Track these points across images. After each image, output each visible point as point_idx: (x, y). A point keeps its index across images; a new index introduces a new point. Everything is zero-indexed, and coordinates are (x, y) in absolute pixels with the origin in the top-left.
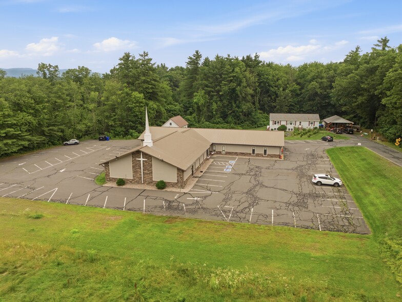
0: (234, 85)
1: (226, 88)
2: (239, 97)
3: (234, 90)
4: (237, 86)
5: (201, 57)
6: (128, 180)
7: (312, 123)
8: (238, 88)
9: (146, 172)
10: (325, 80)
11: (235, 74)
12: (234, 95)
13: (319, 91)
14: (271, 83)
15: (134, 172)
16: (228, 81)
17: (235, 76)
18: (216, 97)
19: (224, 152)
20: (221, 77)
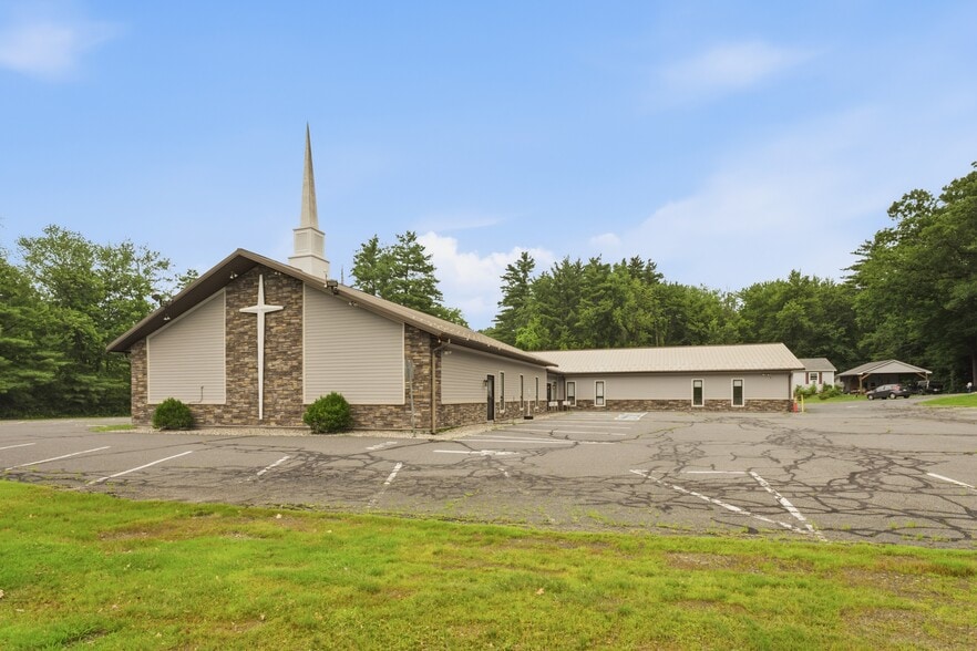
0: (607, 304)
1: (589, 312)
2: (620, 331)
3: (607, 317)
4: (615, 307)
5: (533, 266)
6: (207, 409)
7: (814, 377)
8: (618, 312)
9: (278, 364)
10: (815, 299)
11: (609, 284)
12: (609, 329)
13: (806, 322)
14: (689, 313)
15: (232, 372)
16: (593, 299)
17: (610, 288)
18: (567, 333)
19: (600, 403)
20: (577, 290)
